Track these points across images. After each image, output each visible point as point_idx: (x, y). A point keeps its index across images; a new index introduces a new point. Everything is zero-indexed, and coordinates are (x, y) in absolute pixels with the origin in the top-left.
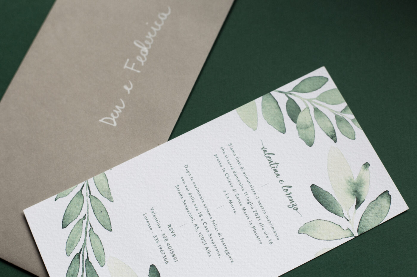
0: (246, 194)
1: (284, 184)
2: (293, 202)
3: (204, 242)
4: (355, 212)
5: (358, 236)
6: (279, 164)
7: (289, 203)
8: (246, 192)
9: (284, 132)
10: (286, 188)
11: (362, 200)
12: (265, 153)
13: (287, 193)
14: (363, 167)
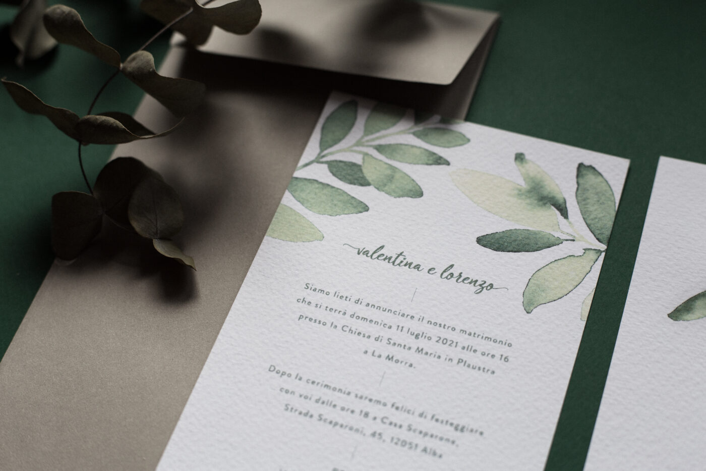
0: (400, 328)
1: (439, 271)
2: (476, 281)
3: (412, 446)
4: (570, 223)
5: (608, 246)
6: (403, 252)
7: (472, 288)
8: (398, 326)
9: (366, 209)
10: (448, 273)
11: (561, 201)
12: (369, 255)
13: (457, 278)
14: (518, 163)
